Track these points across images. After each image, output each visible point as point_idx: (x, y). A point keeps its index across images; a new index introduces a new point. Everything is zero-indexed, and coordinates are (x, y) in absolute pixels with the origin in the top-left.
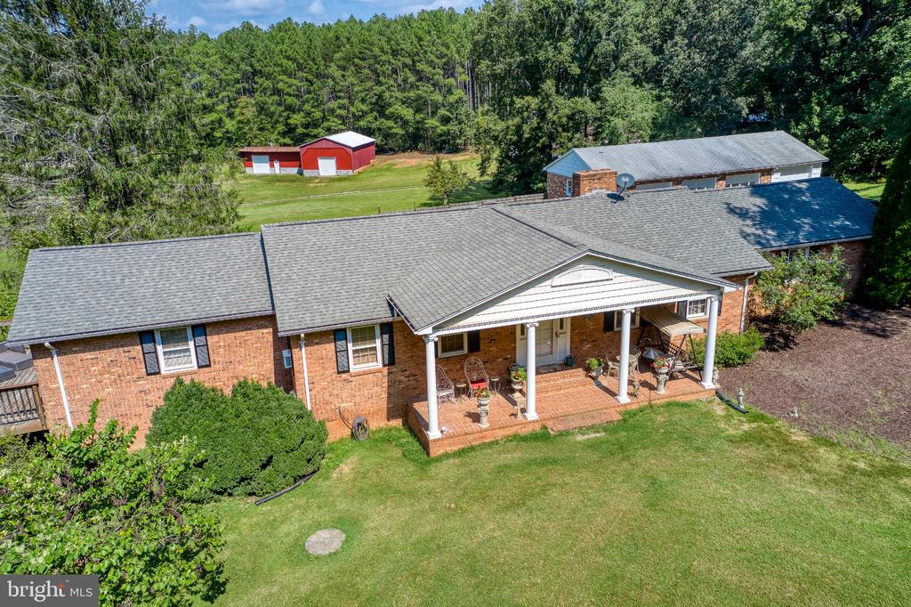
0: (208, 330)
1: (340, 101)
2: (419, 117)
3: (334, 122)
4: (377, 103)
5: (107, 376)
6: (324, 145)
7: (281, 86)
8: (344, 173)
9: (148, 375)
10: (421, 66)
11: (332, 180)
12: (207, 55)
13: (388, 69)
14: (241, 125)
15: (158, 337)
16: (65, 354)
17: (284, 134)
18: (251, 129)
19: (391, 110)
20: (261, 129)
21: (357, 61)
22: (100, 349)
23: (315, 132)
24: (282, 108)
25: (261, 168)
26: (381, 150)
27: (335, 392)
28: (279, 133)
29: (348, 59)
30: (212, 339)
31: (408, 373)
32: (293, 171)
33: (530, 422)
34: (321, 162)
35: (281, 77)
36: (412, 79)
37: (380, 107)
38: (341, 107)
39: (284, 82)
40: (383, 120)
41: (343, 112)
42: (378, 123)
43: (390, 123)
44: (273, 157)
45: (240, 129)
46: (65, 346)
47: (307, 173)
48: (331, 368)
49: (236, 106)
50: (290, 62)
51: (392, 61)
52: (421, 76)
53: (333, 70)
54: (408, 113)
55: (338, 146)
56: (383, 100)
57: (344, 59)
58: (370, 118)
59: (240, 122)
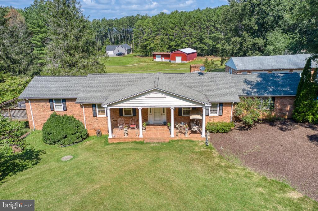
0: (66, 101)
1: (187, 38)
2: (214, 43)
3: (184, 45)
4: (200, 38)
5: (42, 109)
6: (178, 52)
7: (169, 32)
8: (184, 62)
9: (51, 111)
10: (217, 26)
11: (179, 64)
12: (149, 23)
13: (205, 27)
14: (155, 45)
15: (54, 101)
16: (32, 102)
17: (168, 48)
18: (158, 47)
19: (204, 41)
20: (161, 47)
21: (195, 24)
22: (40, 102)
23: (178, 48)
24: (168, 40)
25: (158, 59)
26: (199, 55)
27: (93, 122)
28: (167, 48)
29: (192, 23)
30: (67, 103)
31: (114, 119)
32: (168, 61)
33: (140, 138)
34: (177, 58)
35: (169, 30)
36: (213, 30)
37: (201, 40)
38: (187, 39)
39: (170, 32)
40: (201, 44)
41: (187, 41)
42: (199, 45)
43: (203, 45)
44: (163, 56)
45: (155, 47)
46: (32, 100)
47: (172, 62)
48: (92, 115)
49: (155, 39)
50: (172, 25)
51: (207, 24)
52: (217, 29)
53: (187, 27)
54: (210, 42)
55: (183, 53)
56: (202, 37)
57: (191, 23)
58: (197, 43)
59: (155, 44)
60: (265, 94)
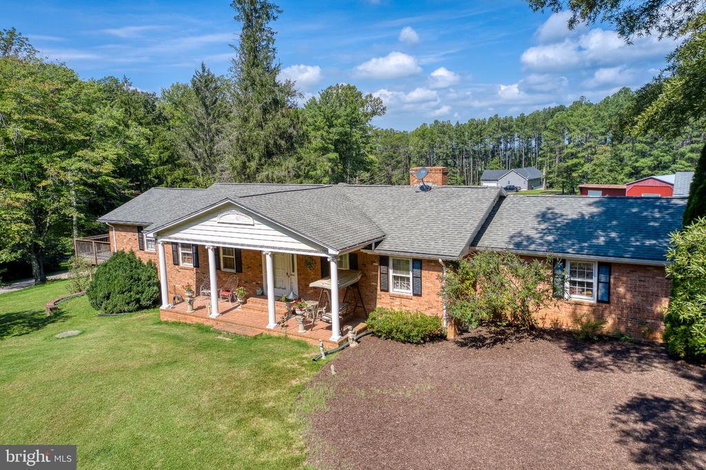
5: (128, 246)
6: (650, 183)
9: (140, 249)
16: (117, 231)
18: (602, 170)
20: (611, 171)
22: (127, 231)
24: (633, 154)
27: (173, 276)
28: (625, 174)
33: (210, 318)
38: (692, 152)
44: (606, 192)
45: (593, 171)
46: (117, 227)
48: (171, 261)
55: (663, 185)
60: (570, 250)
